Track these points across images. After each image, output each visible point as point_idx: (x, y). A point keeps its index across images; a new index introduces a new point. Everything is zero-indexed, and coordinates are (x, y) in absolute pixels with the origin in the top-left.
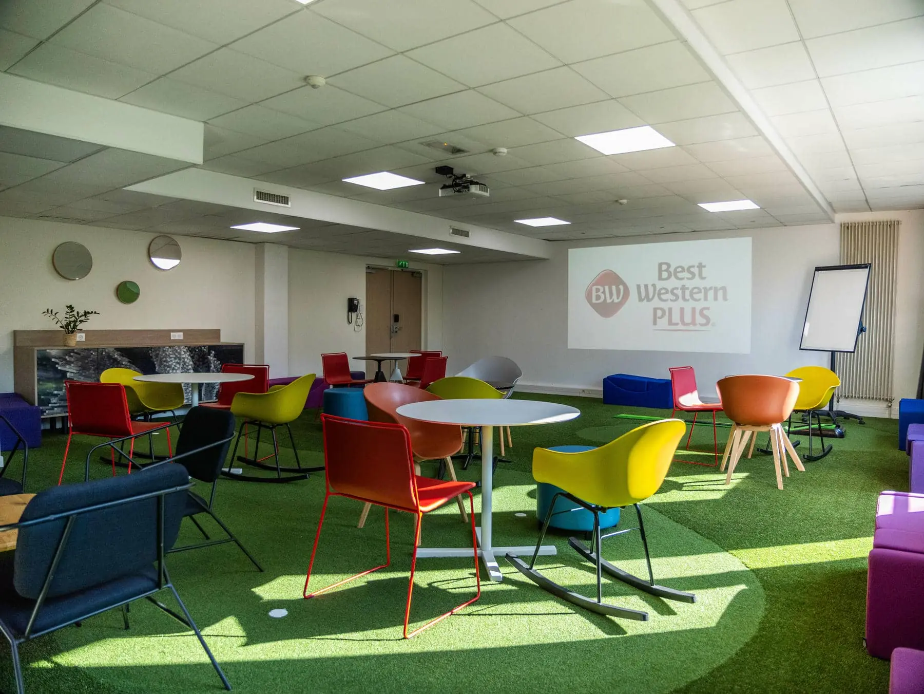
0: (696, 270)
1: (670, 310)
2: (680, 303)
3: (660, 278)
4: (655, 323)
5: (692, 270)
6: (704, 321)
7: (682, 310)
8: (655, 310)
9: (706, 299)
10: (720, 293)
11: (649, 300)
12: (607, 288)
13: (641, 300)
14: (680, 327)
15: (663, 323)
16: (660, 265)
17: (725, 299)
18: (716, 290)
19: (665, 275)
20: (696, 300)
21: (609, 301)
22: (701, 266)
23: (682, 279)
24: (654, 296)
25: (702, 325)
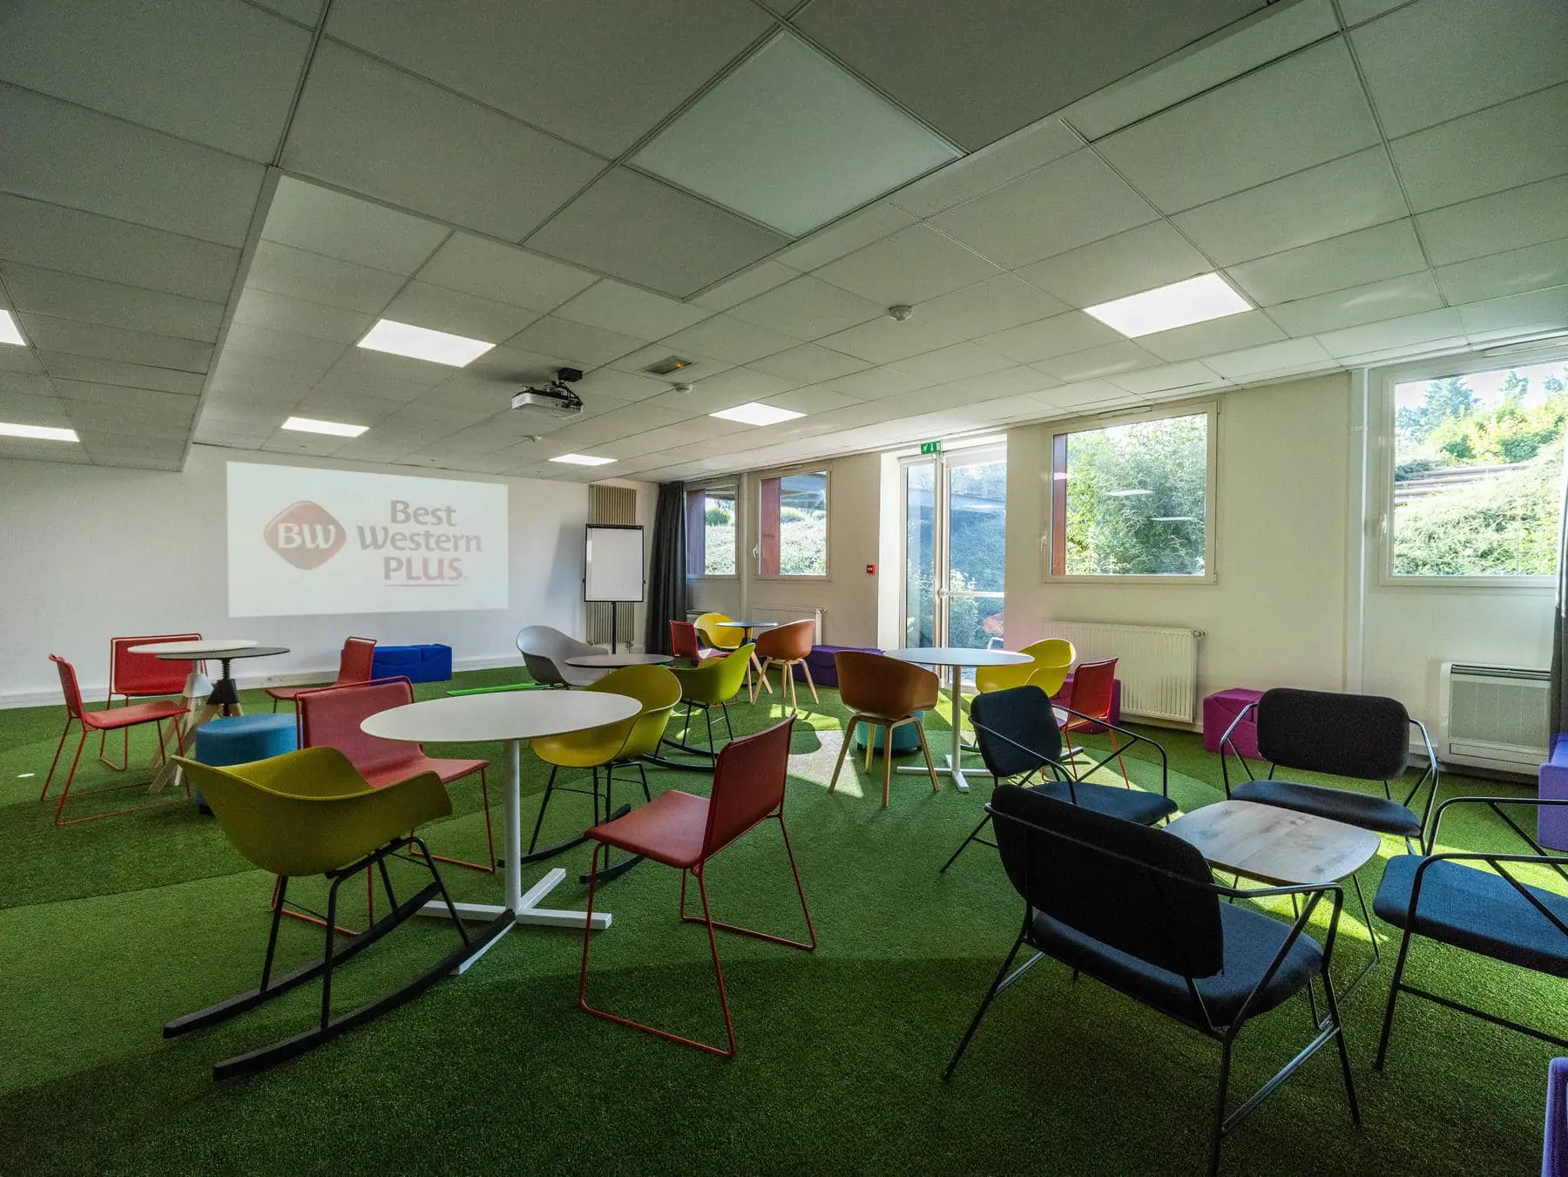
0: (442, 514)
1: (409, 560)
2: (423, 552)
3: (394, 520)
4: (387, 577)
5: (439, 513)
6: (454, 574)
7: (426, 562)
8: (387, 560)
9: (456, 548)
10: (473, 543)
11: (378, 547)
12: (306, 528)
13: (365, 547)
14: (424, 581)
15: (400, 576)
16: (394, 504)
17: (479, 549)
18: (468, 539)
19: (401, 516)
20: (444, 550)
21: (309, 545)
22: (449, 511)
23: (425, 523)
24: (385, 540)
25: (451, 579)
